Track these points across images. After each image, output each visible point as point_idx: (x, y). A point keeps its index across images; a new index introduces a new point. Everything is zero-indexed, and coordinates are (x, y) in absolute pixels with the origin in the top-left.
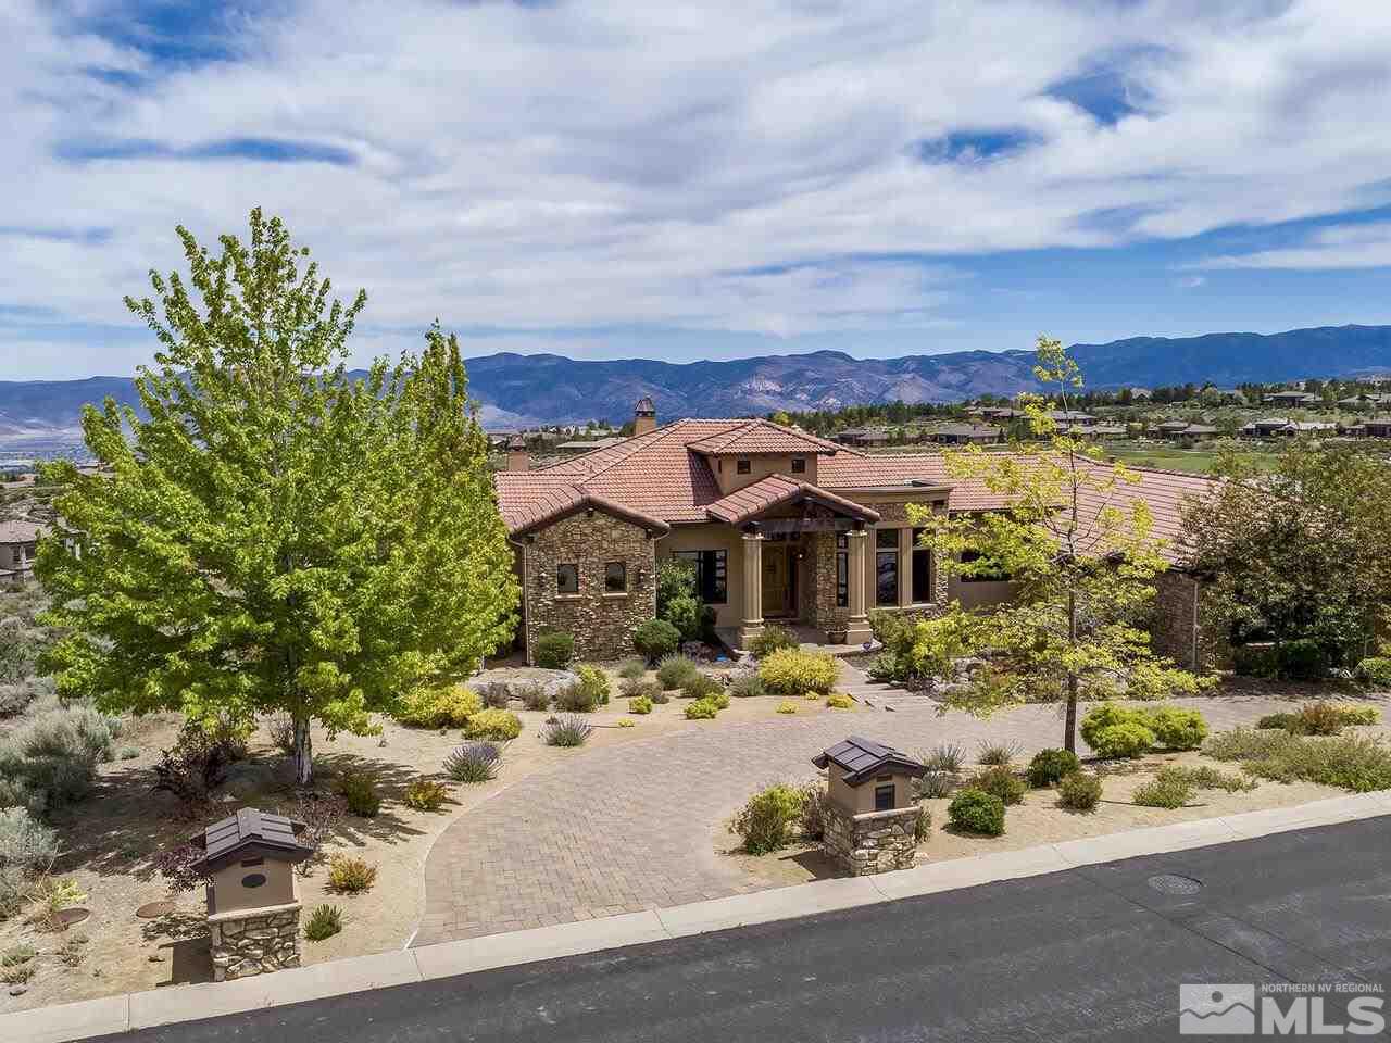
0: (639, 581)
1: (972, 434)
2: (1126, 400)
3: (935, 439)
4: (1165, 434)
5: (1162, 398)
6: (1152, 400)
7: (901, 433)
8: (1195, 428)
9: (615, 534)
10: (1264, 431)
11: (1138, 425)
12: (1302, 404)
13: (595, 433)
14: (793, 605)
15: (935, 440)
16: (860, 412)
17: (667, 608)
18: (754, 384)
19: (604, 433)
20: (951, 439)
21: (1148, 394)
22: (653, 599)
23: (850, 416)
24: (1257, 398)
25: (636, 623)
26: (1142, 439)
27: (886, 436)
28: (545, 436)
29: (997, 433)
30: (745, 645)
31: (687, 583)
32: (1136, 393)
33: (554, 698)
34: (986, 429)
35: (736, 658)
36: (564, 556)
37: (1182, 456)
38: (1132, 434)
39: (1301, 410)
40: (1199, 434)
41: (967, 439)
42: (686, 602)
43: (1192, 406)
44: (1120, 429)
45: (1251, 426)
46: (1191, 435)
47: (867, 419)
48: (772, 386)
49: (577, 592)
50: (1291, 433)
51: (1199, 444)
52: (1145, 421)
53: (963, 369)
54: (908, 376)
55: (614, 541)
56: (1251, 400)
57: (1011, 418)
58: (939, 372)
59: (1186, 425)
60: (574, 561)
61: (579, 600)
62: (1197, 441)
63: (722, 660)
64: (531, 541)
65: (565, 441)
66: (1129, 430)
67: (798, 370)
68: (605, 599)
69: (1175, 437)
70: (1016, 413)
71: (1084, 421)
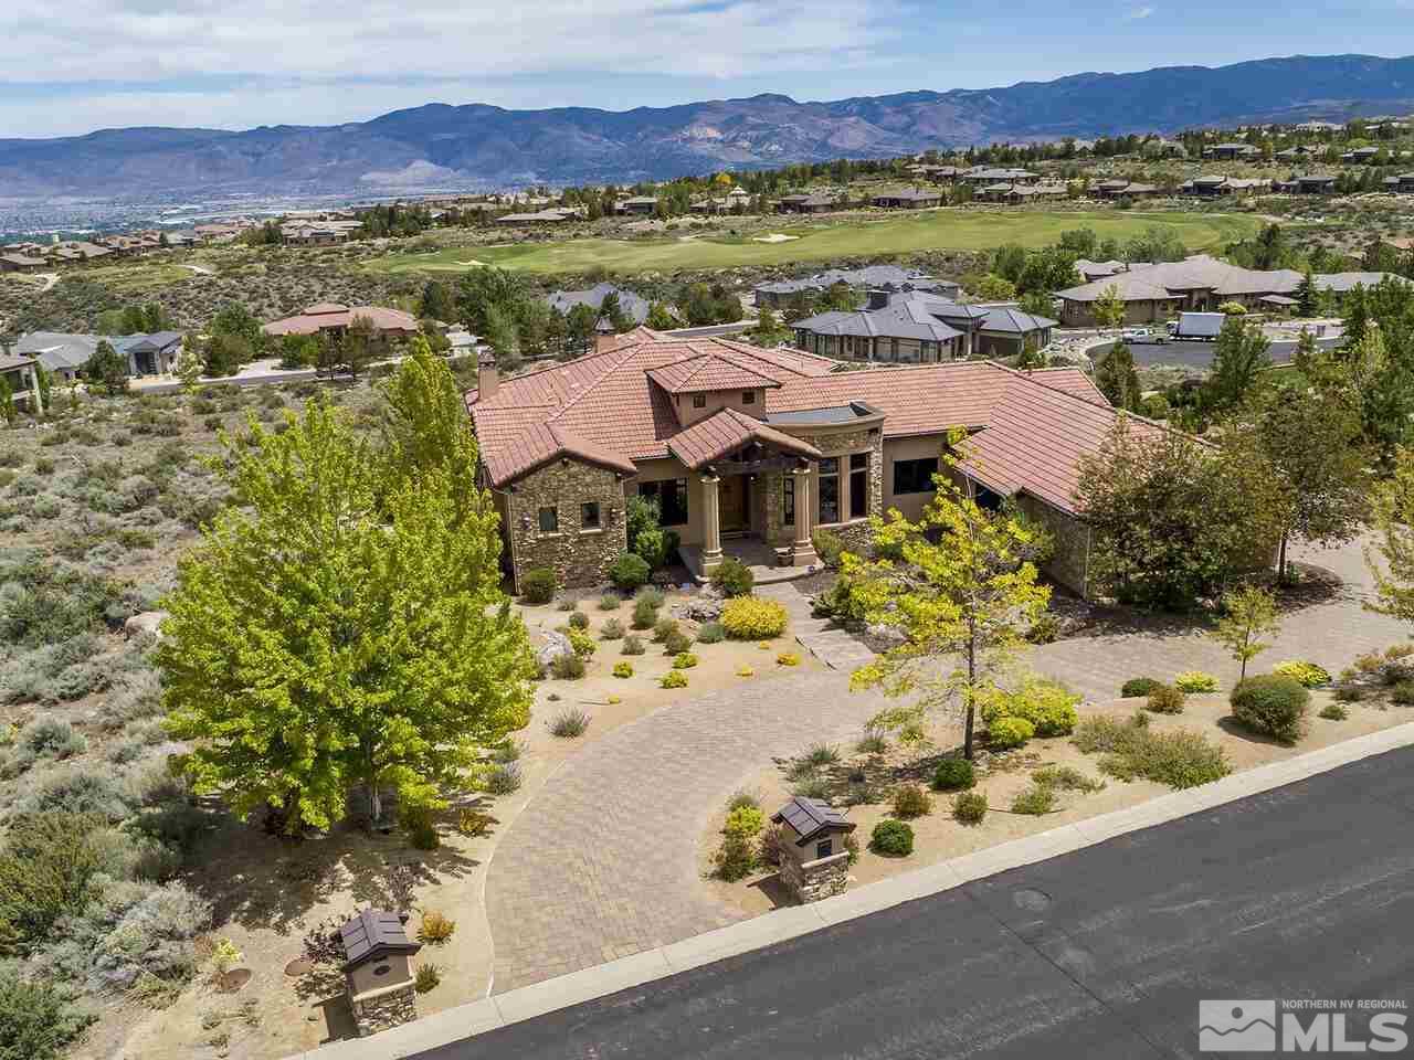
0: (611, 519)
1: (915, 197)
2: (1068, 153)
3: (878, 203)
4: (1105, 193)
5: (1103, 151)
6: (1094, 153)
7: (844, 197)
8: (1135, 187)
9: (588, 479)
10: (1203, 190)
11: (1078, 182)
12: (1241, 157)
13: (534, 201)
14: (746, 519)
15: (877, 205)
16: (803, 171)
17: (636, 540)
18: (694, 131)
19: (545, 201)
20: (894, 203)
21: (1091, 145)
22: (624, 532)
23: (794, 176)
24: (1200, 148)
25: (610, 553)
26: (1083, 199)
27: (829, 201)
28: (485, 206)
29: (939, 196)
30: (706, 572)
31: (652, 515)
32: (1079, 144)
33: (550, 664)
34: (929, 191)
35: (699, 585)
36: (544, 501)
37: (1122, 217)
38: (1073, 194)
39: (1240, 163)
40: (1138, 193)
41: (911, 204)
42: (653, 535)
43: (1134, 160)
44: (1059, 188)
45: (1189, 184)
46: (1130, 195)
47: (811, 179)
48: (713, 133)
49: (557, 530)
50: (1227, 191)
51: (1137, 204)
52: (1086, 178)
53: (907, 111)
54: (853, 119)
55: (587, 485)
56: (1191, 153)
57: (954, 177)
58: (884, 114)
59: (1126, 183)
60: (554, 505)
61: (558, 538)
62: (1135, 201)
63: (687, 587)
64: (514, 490)
65: (507, 212)
66: (1071, 189)
67: (739, 115)
68: (582, 535)
69: (1114, 197)
70: (960, 171)
71: (1026, 179)
